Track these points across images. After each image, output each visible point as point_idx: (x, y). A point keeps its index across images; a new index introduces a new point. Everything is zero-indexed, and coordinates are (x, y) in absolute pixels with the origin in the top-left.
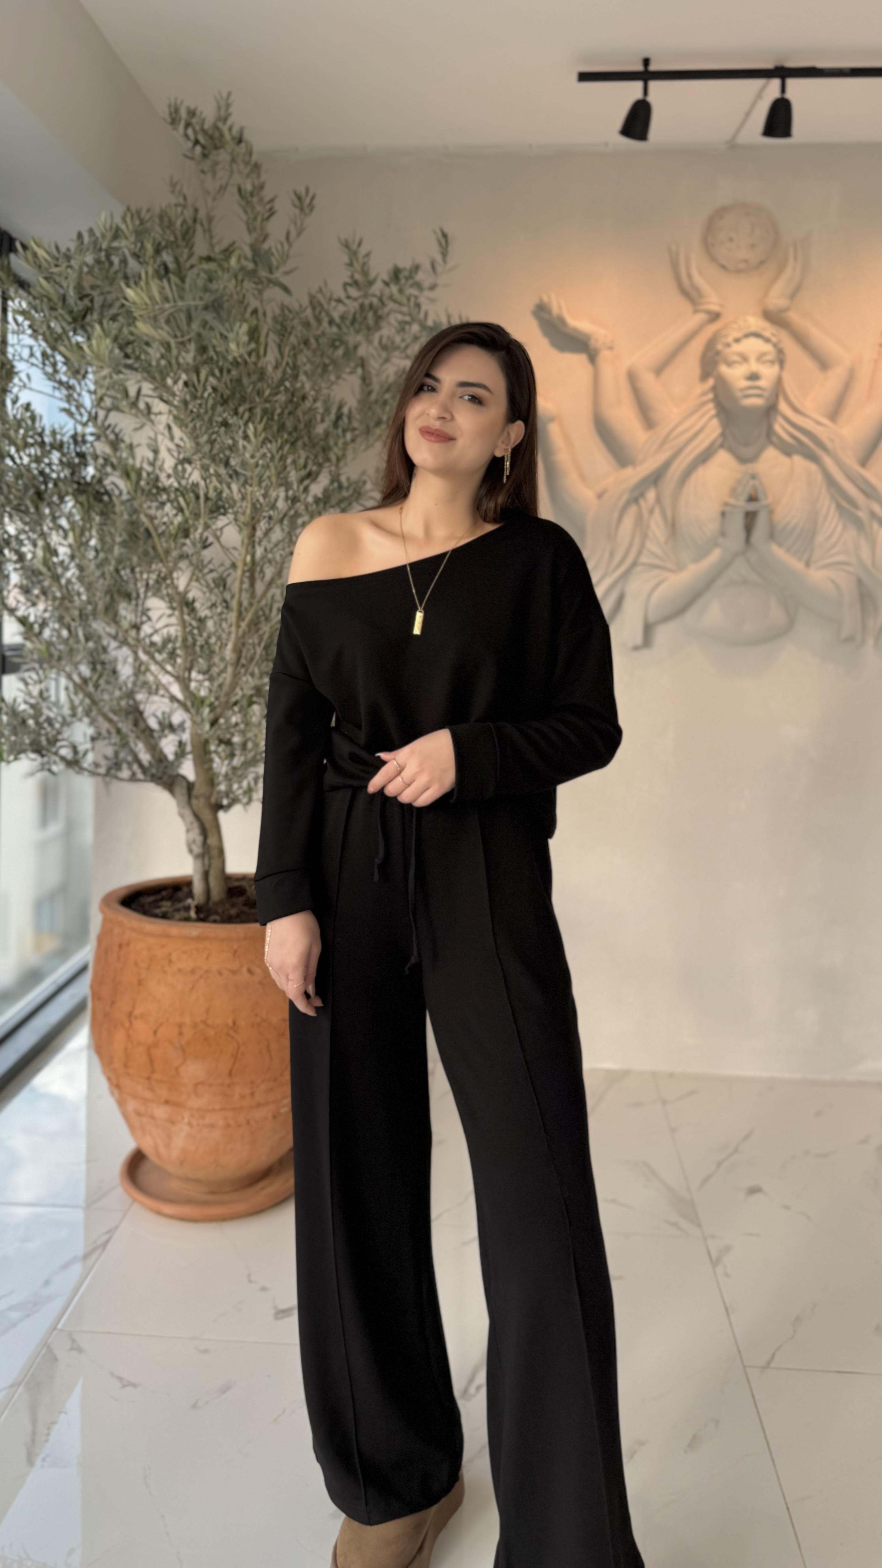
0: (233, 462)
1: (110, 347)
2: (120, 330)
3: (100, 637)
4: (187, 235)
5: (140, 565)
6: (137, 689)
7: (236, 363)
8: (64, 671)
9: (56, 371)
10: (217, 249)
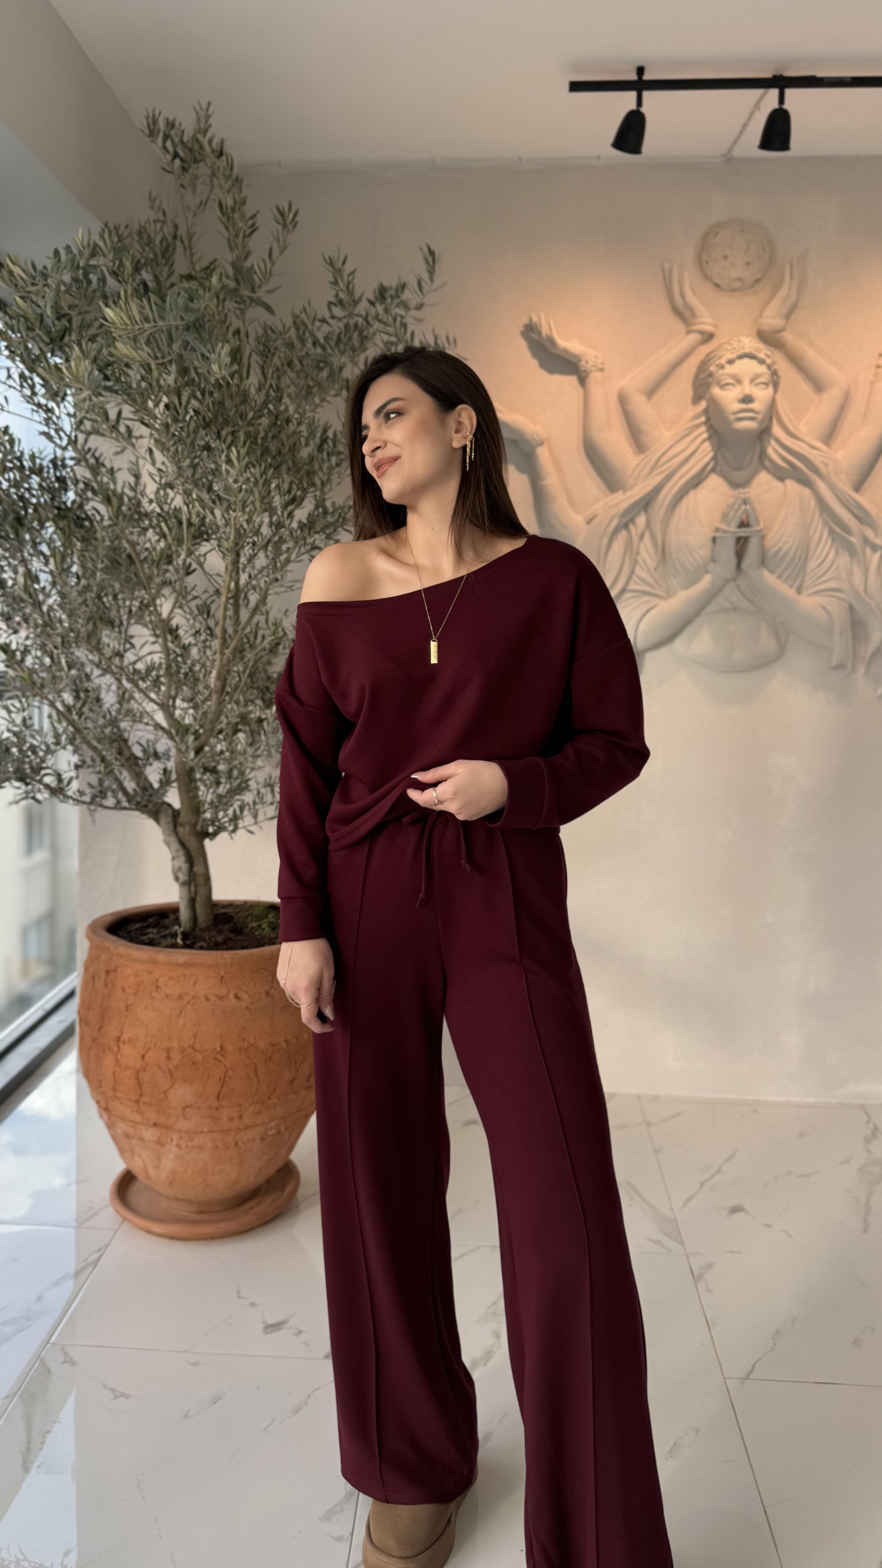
0: (216, 487)
1: (89, 368)
2: (99, 351)
3: (83, 664)
4: (167, 253)
5: (123, 592)
6: (120, 717)
7: (218, 385)
8: (47, 699)
9: (34, 393)
10: (198, 268)
